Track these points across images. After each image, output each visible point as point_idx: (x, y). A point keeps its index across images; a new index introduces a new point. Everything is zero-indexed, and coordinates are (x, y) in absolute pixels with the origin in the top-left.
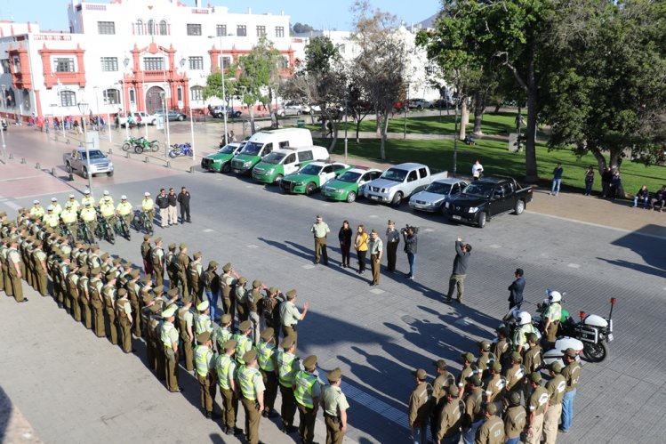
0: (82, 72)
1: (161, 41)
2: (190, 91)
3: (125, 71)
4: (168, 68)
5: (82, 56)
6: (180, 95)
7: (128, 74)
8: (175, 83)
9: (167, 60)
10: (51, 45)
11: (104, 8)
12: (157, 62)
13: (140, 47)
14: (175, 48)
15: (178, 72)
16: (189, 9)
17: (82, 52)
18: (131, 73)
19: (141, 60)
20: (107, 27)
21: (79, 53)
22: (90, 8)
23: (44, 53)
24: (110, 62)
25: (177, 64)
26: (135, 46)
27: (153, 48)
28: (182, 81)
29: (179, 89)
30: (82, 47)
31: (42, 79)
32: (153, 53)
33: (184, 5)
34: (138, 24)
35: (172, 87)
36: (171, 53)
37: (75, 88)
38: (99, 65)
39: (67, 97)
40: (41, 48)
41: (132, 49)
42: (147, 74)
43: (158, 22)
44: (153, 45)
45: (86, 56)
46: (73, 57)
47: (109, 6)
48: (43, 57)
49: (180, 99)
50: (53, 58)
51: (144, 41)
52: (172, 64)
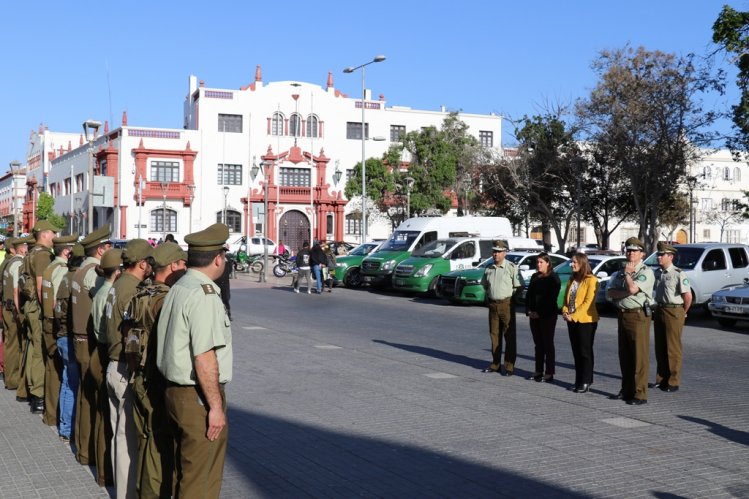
0: (188, 184)
1: (306, 144)
2: (345, 221)
3: (251, 185)
4: (314, 184)
5: (192, 161)
6: (329, 225)
7: (256, 191)
8: (324, 207)
9: (314, 172)
10: (151, 144)
11: (229, 96)
12: (299, 175)
13: (275, 152)
14: (327, 155)
15: (330, 191)
16: (351, 102)
17: (193, 155)
18: (260, 188)
19: (276, 171)
20: (231, 123)
21: (188, 155)
22: (209, 95)
23: (140, 154)
24: (231, 173)
25: (329, 179)
26: (270, 150)
27: (295, 154)
28: (335, 204)
29: (330, 217)
30: (193, 148)
31: (132, 190)
32: (295, 162)
33: (344, 96)
34: (276, 120)
35: (319, 212)
36: (321, 162)
37: (177, 206)
38: (214, 174)
39: (164, 216)
40: (137, 146)
41: (265, 153)
42: (283, 191)
43: (305, 118)
44: (295, 150)
45: (197, 163)
46: (181, 161)
47: (237, 94)
48: (137, 159)
49: (329, 231)
50: (150, 160)
51: (283, 144)
52: (321, 179)
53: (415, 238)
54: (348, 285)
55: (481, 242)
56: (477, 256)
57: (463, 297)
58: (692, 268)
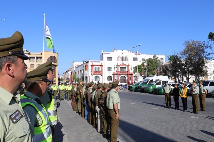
0: (102, 71)
1: (125, 62)
2: (133, 78)
3: (114, 71)
4: (127, 70)
5: (102, 67)
6: (130, 79)
7: (115, 72)
8: (129, 75)
9: (127, 68)
10: (94, 64)
11: (109, 54)
12: (124, 69)
13: (119, 64)
14: (129, 65)
15: (130, 72)
16: (134, 54)
17: (102, 65)
18: (116, 72)
19: (119, 68)
20: (110, 59)
21: (101, 66)
22: (105, 53)
23: (92, 66)
24: (110, 69)
25: (130, 69)
26: (118, 64)
27: (123, 65)
28: (131, 74)
29: (130, 77)
30: (102, 64)
31: (91, 73)
32: (123, 66)
33: (132, 52)
34: (119, 58)
35: (128, 76)
36: (128, 66)
37: (99, 76)
38: (107, 69)
39: (97, 78)
40: (91, 64)
41: (117, 65)
42: (121, 72)
43: (125, 57)
44: (123, 64)
45: (103, 67)
46: (100, 67)
47: (111, 53)
48: (92, 67)
49: (130, 80)
50: (94, 67)
52: (128, 69)
53: (148, 81)
54: (135, 91)
55: (162, 82)
56: (162, 84)
57: (159, 93)
58: (207, 86)
